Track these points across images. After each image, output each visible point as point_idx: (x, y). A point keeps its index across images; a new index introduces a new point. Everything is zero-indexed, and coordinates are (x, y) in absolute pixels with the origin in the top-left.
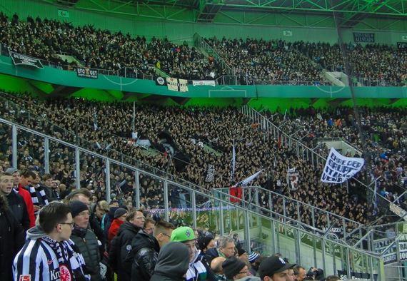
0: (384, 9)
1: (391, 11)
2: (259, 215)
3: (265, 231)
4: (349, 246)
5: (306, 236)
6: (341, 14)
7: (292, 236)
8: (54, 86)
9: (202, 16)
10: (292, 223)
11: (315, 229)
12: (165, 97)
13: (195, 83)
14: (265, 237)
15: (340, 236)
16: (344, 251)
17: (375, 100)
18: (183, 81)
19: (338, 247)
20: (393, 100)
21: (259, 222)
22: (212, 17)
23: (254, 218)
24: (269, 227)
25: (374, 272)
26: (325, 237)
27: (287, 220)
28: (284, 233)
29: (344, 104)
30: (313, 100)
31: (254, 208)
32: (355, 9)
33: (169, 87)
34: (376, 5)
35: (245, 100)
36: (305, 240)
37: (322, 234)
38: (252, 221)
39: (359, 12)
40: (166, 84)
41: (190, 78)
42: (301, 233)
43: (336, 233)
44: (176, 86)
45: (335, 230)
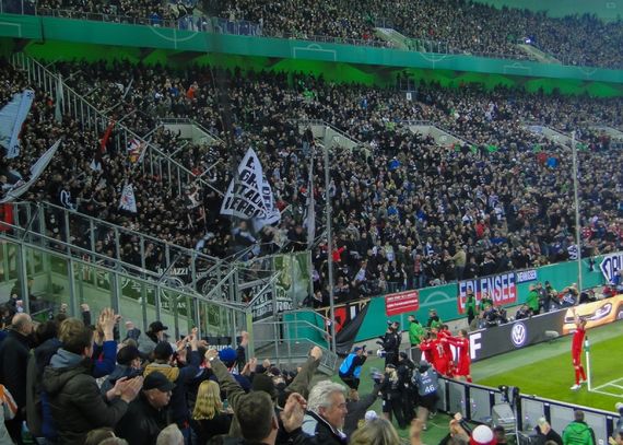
2: (45, 251)
3: (58, 280)
4: (200, 295)
5: (131, 284)
7: (106, 286)
10: (106, 263)
11: (146, 271)
14: (58, 290)
15: (187, 279)
16: (192, 305)
17: (244, 58)
19: (183, 300)
20: (274, 60)
21: (46, 265)
23: (37, 258)
24: (65, 272)
25: (237, 335)
26: (162, 284)
27: (98, 259)
28: (91, 282)
30: (145, 51)
31: (37, 240)
36: (130, 292)
37: (155, 278)
38: (33, 263)
42: (122, 279)
43: (179, 276)
45: (178, 272)
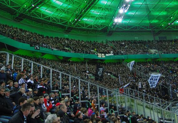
0: (169, 28)
1: (172, 29)
2: (130, 98)
3: (132, 103)
4: (163, 109)
5: (147, 105)
6: (154, 31)
7: (142, 105)
8: (64, 57)
9: (108, 34)
10: (142, 101)
11: (150, 103)
12: (97, 60)
13: (107, 55)
14: (132, 106)
15: (159, 105)
16: (161, 111)
17: (168, 58)
18: (103, 54)
19: (159, 110)
20: (175, 58)
21: (130, 100)
22: (112, 34)
23: (128, 99)
24: (134, 102)
25: (173, 119)
26: (154, 106)
27: (140, 100)
28: (139, 104)
29: (157, 60)
30: (146, 59)
31: (128, 95)
32: (159, 29)
33: (99, 56)
34: (166, 27)
35: (123, 60)
36: (147, 107)
37: (152, 104)
38: (127, 100)
39: (160, 30)
40: (98, 55)
41: (105, 53)
42: (145, 104)
43: (158, 105)
44: (100, 56)
45: (157, 103)
